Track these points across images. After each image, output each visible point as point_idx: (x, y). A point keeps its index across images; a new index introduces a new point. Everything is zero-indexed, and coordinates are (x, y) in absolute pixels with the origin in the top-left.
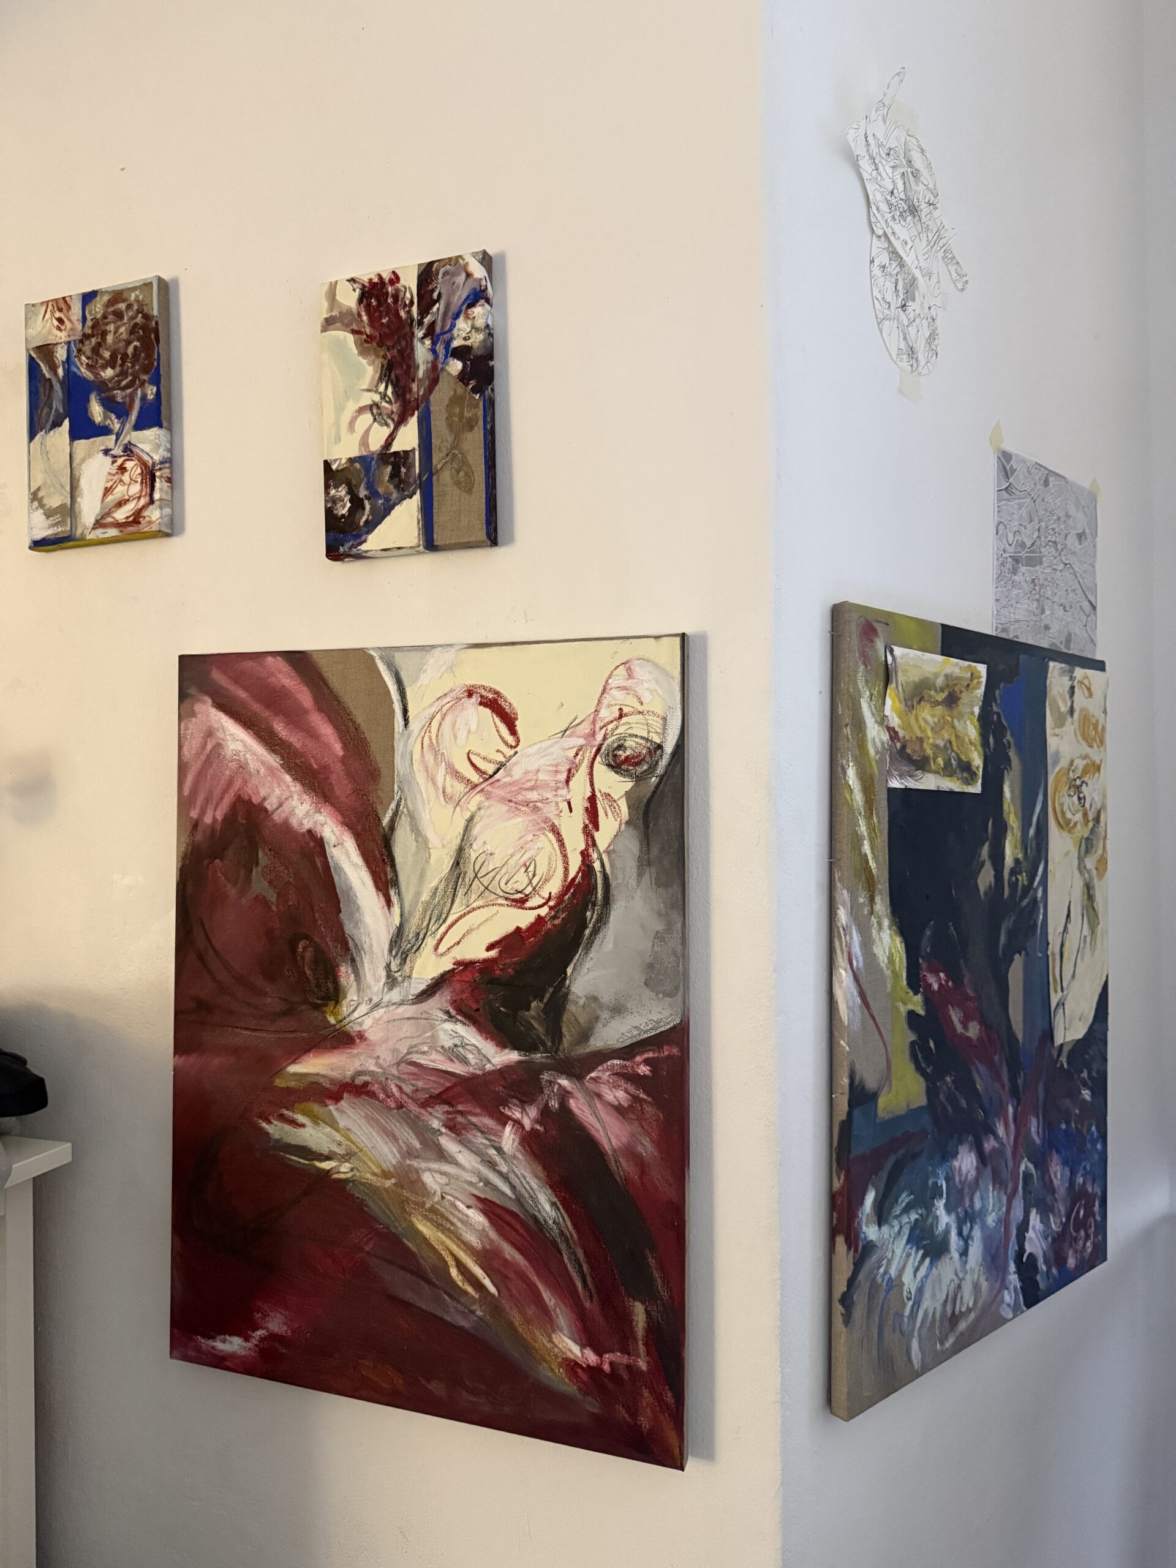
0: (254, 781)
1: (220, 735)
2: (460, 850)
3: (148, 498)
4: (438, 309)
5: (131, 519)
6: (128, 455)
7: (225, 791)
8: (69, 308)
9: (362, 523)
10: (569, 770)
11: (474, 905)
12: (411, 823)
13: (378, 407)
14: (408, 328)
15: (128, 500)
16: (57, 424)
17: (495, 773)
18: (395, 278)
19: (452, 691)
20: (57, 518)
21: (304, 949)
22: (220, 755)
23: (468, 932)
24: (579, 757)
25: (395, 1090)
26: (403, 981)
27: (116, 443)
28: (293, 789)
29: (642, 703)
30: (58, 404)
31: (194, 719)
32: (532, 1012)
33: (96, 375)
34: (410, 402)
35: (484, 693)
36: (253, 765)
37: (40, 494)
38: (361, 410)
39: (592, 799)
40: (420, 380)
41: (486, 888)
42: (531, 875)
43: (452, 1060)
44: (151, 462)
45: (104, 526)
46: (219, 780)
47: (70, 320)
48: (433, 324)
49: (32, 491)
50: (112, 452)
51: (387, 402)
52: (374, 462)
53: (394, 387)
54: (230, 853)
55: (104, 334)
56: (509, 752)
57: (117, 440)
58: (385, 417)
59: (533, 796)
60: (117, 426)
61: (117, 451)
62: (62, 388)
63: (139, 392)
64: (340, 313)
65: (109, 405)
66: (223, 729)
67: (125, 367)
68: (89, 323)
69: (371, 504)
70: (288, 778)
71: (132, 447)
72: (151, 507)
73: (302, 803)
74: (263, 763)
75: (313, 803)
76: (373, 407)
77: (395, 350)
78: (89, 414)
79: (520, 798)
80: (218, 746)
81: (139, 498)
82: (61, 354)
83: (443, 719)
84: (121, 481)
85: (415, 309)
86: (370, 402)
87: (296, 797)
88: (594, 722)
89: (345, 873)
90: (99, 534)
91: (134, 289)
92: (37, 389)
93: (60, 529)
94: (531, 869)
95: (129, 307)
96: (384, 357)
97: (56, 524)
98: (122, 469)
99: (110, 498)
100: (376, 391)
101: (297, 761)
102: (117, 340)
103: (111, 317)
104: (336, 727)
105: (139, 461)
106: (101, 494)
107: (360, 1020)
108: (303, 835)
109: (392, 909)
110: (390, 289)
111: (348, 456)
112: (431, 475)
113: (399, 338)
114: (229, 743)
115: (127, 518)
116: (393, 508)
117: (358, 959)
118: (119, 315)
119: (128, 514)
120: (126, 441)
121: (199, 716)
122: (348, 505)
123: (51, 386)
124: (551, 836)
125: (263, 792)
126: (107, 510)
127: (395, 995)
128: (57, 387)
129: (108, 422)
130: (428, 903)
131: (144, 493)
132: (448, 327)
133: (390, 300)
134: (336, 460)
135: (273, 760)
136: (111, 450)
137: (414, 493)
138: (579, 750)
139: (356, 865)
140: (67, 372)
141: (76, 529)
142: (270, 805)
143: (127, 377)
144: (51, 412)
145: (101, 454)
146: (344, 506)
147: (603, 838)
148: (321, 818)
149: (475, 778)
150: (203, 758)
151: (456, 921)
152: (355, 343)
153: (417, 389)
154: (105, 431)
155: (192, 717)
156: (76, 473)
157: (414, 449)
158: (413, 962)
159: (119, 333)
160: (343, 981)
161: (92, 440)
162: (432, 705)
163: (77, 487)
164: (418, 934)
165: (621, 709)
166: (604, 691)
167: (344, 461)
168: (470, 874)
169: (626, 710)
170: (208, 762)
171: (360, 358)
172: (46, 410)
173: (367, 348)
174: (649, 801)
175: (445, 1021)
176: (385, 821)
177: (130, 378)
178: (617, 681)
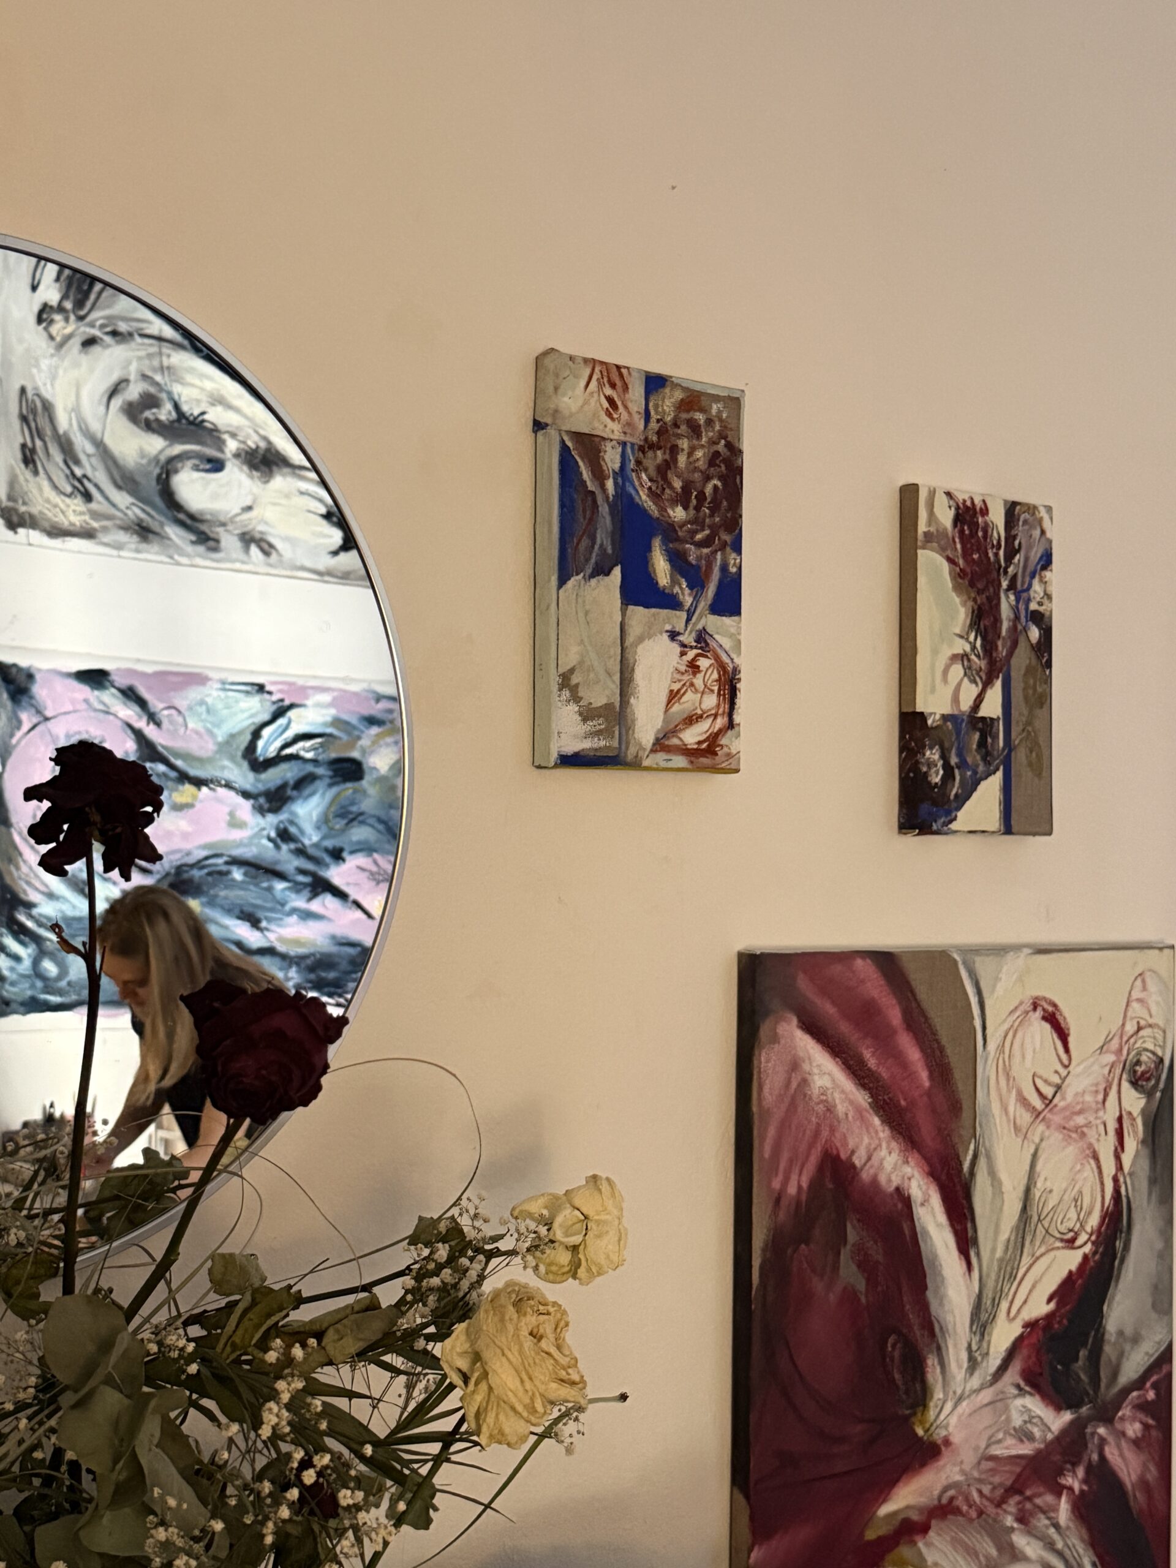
0: (843, 1128)
1: (806, 1067)
2: (1028, 1191)
3: (726, 719)
4: (1019, 560)
5: (704, 746)
6: (701, 648)
7: (811, 1145)
8: (626, 388)
9: (952, 797)
10: (1105, 1090)
11: (1038, 1254)
12: (988, 1163)
13: (969, 660)
14: (995, 574)
15: (701, 717)
16: (601, 570)
17: (1054, 1096)
18: (985, 511)
19: (1021, 1003)
20: (599, 724)
21: (894, 1346)
22: (805, 1095)
23: (1034, 1286)
24: (1112, 1075)
25: (975, 1495)
26: (983, 1359)
27: (686, 626)
28: (881, 1135)
29: (1151, 1016)
30: (603, 537)
31: (776, 1045)
32: (1080, 1363)
33: (662, 510)
34: (996, 661)
35: (1046, 1006)
36: (841, 1108)
37: (575, 679)
38: (954, 658)
39: (1120, 1120)
40: (1004, 638)
41: (1047, 1231)
42: (1079, 1209)
43: (1022, 1441)
44: (731, 666)
45: (667, 749)
46: (805, 1131)
47: (626, 407)
48: (1015, 577)
49: (561, 671)
50: (681, 638)
51: (975, 655)
52: (964, 724)
53: (984, 639)
54: (817, 1232)
55: (674, 450)
56: (1064, 1072)
57: (688, 620)
58: (974, 672)
59: (1080, 1120)
60: (688, 600)
61: (688, 638)
62: (612, 513)
63: (719, 556)
64: (937, 531)
65: (677, 560)
66: (809, 1059)
67: (701, 514)
68: (654, 425)
69: (961, 775)
70: (877, 1121)
71: (707, 637)
72: (730, 733)
73: (890, 1153)
74: (851, 1102)
75: (900, 1151)
76: (963, 657)
77: (984, 596)
78: (650, 569)
79: (1071, 1124)
80: (805, 1082)
81: (716, 716)
82: (611, 459)
83: (1014, 1036)
84: (692, 685)
85: (1001, 553)
86: (961, 652)
87: (884, 1145)
88: (1121, 1037)
89: (931, 1238)
90: (660, 758)
91: (716, 398)
92: (572, 501)
93: (602, 743)
94: (1079, 1203)
95: (709, 422)
96: (975, 600)
97: (598, 733)
98: (693, 667)
99: (676, 708)
100: (967, 640)
101: (886, 1097)
102: (692, 467)
103: (683, 428)
104: (923, 1050)
105: (715, 660)
106: (663, 698)
107: (945, 1422)
108: (891, 1195)
109: (972, 1274)
110: (980, 520)
111: (942, 712)
112: (1010, 751)
113: (987, 583)
114: (816, 1078)
115: (700, 743)
116: (979, 784)
117: (943, 1345)
118: (695, 429)
119: (701, 738)
120: (700, 627)
121: (783, 1041)
122: (941, 772)
123: (594, 501)
124: (1092, 1162)
125: (851, 1144)
126: (672, 726)
127: (975, 1382)
128: (604, 509)
129: (676, 590)
130: (1001, 1260)
131: (721, 711)
132: (1026, 586)
133: (980, 534)
134: (931, 714)
135: (862, 1098)
136: (679, 634)
137: (997, 769)
138: (1112, 1067)
139: (939, 1225)
140: (620, 490)
141: (627, 748)
142: (858, 1161)
143: (703, 530)
144: (593, 547)
145: (665, 636)
146: (937, 773)
147: (1127, 1159)
148: (908, 1170)
149: (1038, 1104)
150: (787, 1100)
151: (1025, 1275)
152: (950, 574)
153: (1002, 650)
154: (671, 602)
155: (774, 1043)
156: (629, 656)
157: (998, 718)
158: (990, 1334)
159: (694, 458)
160: (930, 1378)
161: (653, 610)
162: (1005, 1020)
163: (631, 680)
164: (994, 1299)
165: (1138, 1023)
166: (1127, 1005)
167: (938, 717)
168: (1035, 1218)
169: (1142, 1023)
170: (793, 1106)
171: (954, 594)
172: (585, 542)
173: (960, 584)
174: (1156, 1116)
175: (1015, 1397)
176: (966, 1166)
177: (707, 532)
178: (1136, 994)
